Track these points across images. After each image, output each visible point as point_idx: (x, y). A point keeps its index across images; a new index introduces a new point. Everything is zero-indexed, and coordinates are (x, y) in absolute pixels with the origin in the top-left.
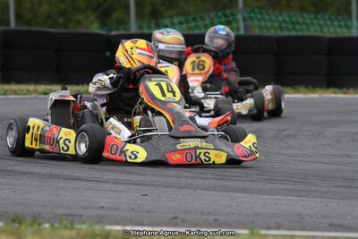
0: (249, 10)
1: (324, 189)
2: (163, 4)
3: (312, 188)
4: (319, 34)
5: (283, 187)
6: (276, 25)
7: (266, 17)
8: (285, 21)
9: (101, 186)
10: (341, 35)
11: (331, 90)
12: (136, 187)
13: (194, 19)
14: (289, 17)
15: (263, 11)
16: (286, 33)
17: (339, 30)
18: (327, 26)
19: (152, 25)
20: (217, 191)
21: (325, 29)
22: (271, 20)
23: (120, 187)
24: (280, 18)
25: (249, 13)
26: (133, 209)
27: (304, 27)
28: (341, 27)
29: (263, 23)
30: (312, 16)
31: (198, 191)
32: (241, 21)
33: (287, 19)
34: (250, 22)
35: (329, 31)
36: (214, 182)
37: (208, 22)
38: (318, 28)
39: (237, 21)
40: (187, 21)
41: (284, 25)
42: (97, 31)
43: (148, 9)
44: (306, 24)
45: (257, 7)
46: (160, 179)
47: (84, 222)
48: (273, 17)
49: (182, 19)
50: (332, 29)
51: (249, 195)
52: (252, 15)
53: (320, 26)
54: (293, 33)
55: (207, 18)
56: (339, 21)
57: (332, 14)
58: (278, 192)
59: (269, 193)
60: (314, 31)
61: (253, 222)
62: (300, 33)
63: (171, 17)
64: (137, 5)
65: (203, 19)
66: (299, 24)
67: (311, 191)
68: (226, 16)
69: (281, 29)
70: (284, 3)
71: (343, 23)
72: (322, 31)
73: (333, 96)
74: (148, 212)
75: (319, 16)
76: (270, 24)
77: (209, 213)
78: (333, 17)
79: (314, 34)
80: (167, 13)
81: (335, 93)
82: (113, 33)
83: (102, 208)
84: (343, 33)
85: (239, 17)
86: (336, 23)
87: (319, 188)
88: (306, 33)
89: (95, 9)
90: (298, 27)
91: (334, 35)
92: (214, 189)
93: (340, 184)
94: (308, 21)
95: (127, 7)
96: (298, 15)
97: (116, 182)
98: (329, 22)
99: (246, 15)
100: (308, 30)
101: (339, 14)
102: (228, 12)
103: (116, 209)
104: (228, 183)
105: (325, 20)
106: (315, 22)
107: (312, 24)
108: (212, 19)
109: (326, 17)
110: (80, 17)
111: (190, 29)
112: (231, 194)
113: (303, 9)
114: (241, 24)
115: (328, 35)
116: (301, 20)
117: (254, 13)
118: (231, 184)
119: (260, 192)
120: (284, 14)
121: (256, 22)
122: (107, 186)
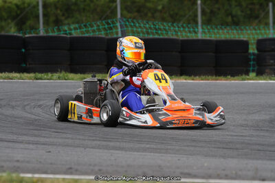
0: (124, 20)
1: (177, 148)
2: (63, 15)
3: (169, 147)
4: (175, 37)
5: (148, 146)
6: (145, 30)
7: (137, 25)
8: (150, 28)
9: (17, 145)
10: (190, 38)
11: (183, 77)
12: (43, 146)
13: (85, 26)
14: (154, 25)
15: (135, 21)
16: (151, 36)
17: (189, 34)
18: (181, 32)
19: (55, 30)
20: (100, 149)
21: (179, 33)
22: (140, 27)
23: (31, 146)
24: (147, 26)
25: (125, 22)
26: (40, 162)
27: (164, 32)
28: (190, 32)
29: (135, 29)
30: (170, 24)
31: (88, 149)
32: (119, 27)
33: (152, 26)
34: (125, 29)
35: (182, 35)
36: (99, 143)
37: (95, 28)
38: (174, 33)
39: (117, 28)
40: (80, 28)
41: (150, 31)
42: (15, 34)
43: (52, 19)
44: (165, 30)
45: (130, 18)
46: (60, 140)
47: (4, 171)
48: (142, 25)
49: (77, 26)
50: (184, 34)
51: (124, 152)
52: (127, 23)
53: (175, 31)
54: (156, 36)
55: (95, 25)
56: (189, 28)
57: (184, 23)
58: (145, 150)
59: (138, 150)
60: (171, 35)
61: (126, 171)
62: (161, 37)
63: (69, 24)
64: (44, 15)
65: (92, 26)
66: (160, 29)
67: (167, 149)
68: (108, 24)
69: (148, 33)
70: (150, 15)
71: (192, 30)
72: (177, 35)
73: (185, 81)
74: (51, 164)
75: (175, 25)
76: (140, 30)
77: (95, 165)
78: (185, 25)
79: (171, 37)
80: (66, 22)
81: (186, 79)
82: (27, 36)
83: (18, 161)
84: (192, 36)
85: (118, 24)
86: (187, 29)
87: (173, 147)
88: (166, 37)
89: (14, 18)
90: (159, 32)
91: (186, 38)
92: (99, 147)
93: (189, 144)
94: (167, 28)
95: (37, 17)
96: (160, 23)
97: (29, 143)
98: (182, 29)
99: (123, 23)
100: (167, 34)
101: (189, 23)
102: (109, 21)
103: (28, 162)
104: (109, 143)
105: (178, 27)
106: (172, 28)
107: (170, 30)
108: (98, 26)
109: (180, 25)
110: (3, 24)
111: (82, 33)
112: (111, 151)
113: (163, 19)
114: (119, 30)
115: (181, 38)
116: (162, 27)
117: (129, 22)
118: (111, 144)
119: (132, 150)
120: (150, 23)
121: (130, 29)
122: (22, 146)
